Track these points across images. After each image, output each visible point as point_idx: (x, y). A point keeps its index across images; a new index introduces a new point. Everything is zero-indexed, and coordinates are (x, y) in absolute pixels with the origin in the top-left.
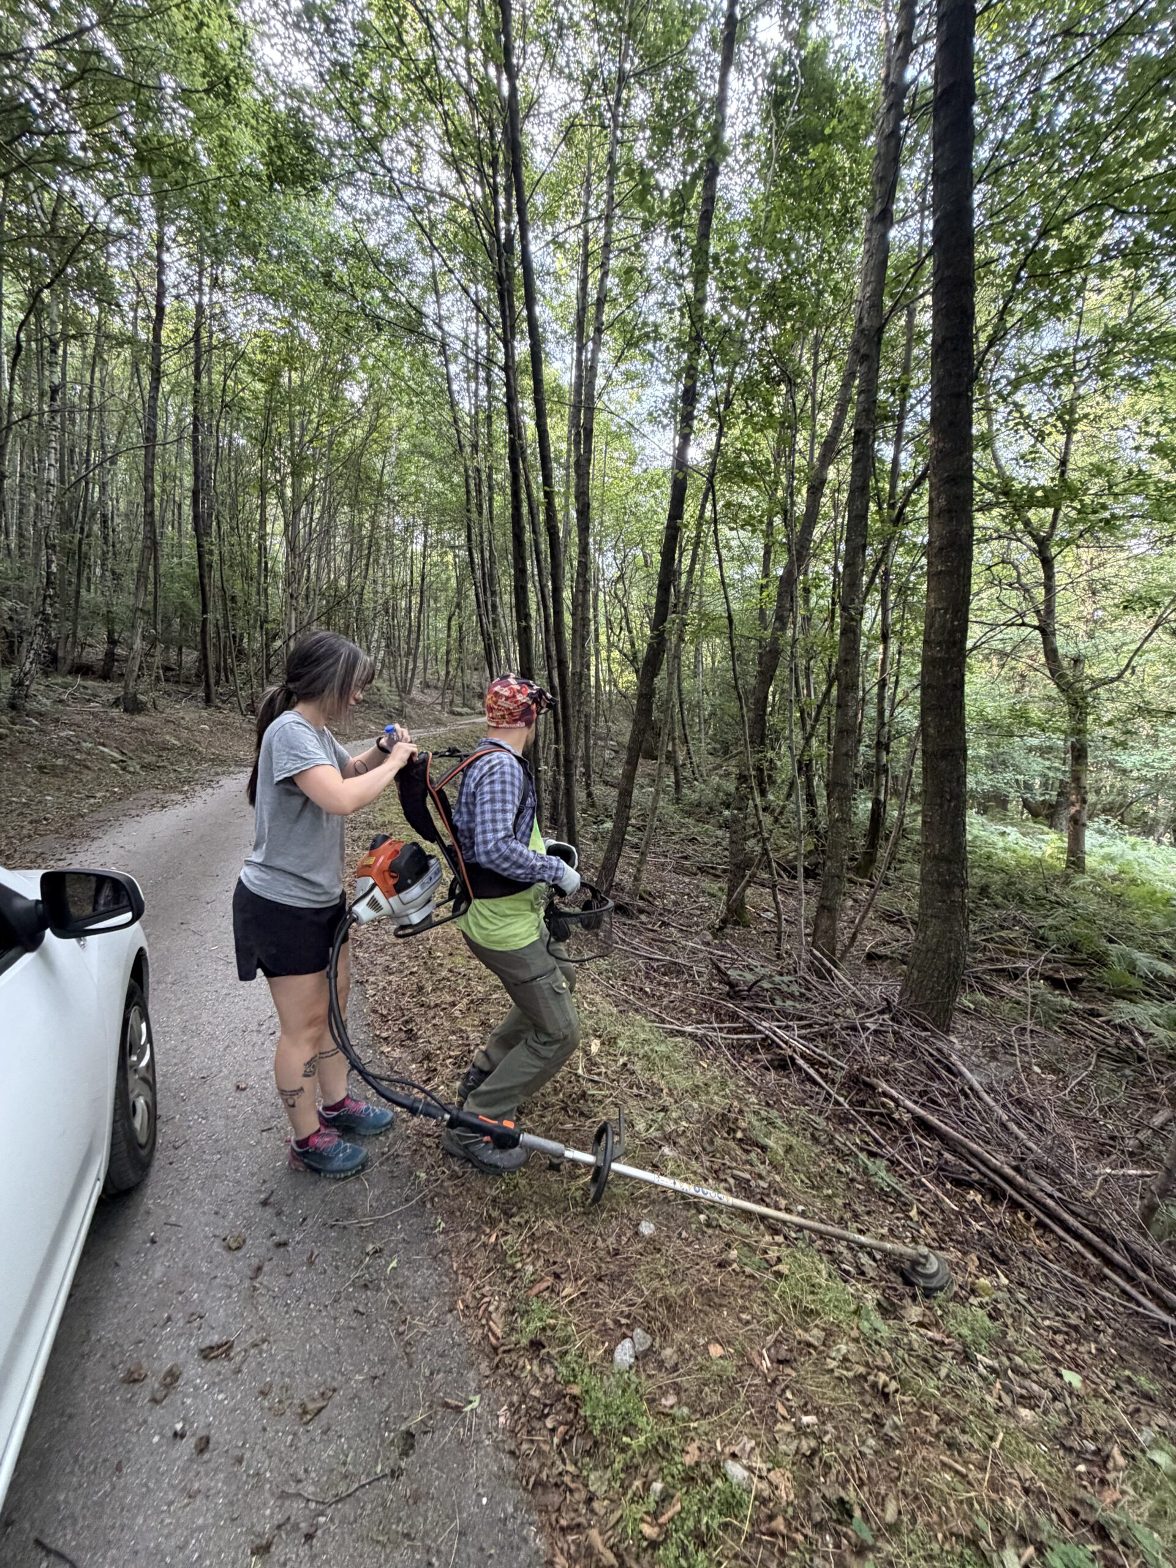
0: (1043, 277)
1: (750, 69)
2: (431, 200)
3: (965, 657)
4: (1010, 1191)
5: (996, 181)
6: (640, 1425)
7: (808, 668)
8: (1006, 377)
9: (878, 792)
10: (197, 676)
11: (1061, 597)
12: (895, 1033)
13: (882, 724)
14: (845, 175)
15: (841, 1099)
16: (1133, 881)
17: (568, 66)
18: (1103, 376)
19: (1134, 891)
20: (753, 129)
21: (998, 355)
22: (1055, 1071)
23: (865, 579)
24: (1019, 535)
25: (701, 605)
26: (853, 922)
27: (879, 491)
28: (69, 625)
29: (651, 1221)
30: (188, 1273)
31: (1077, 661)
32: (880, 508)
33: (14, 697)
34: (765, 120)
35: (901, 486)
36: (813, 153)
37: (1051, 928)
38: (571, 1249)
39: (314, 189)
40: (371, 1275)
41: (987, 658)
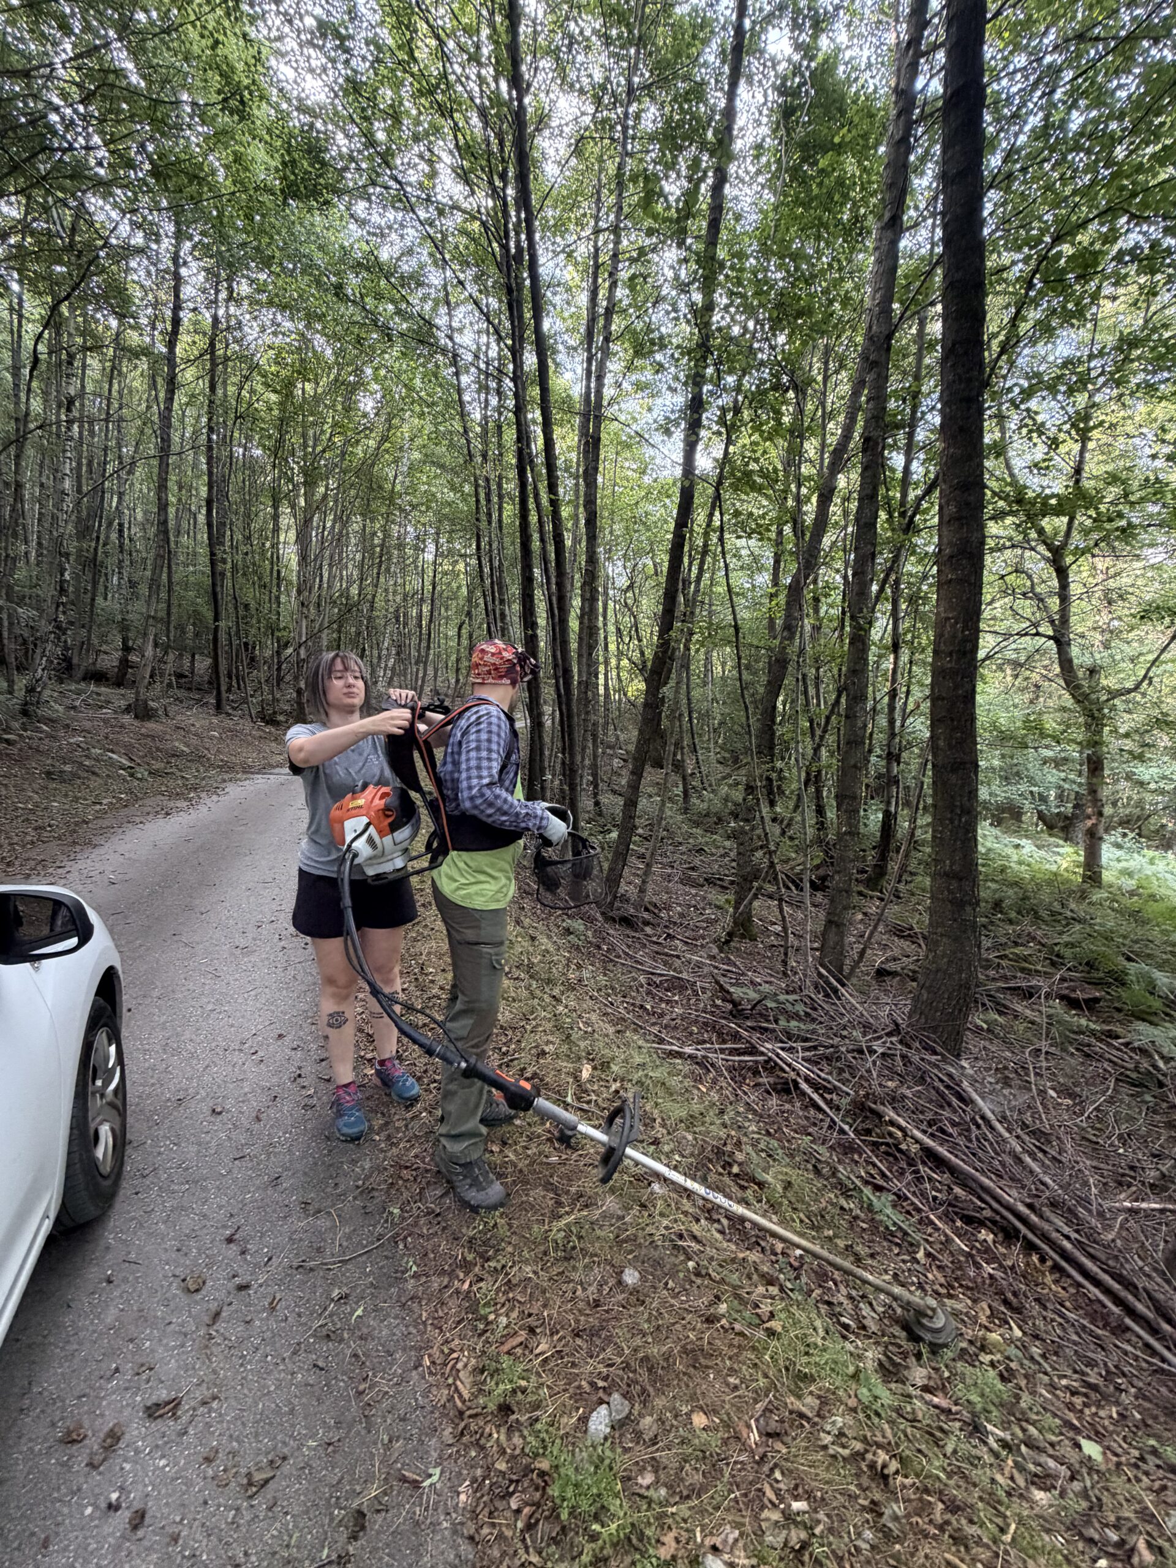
0: (1056, 282)
1: (760, 81)
2: (441, 213)
3: (976, 668)
4: (1024, 1230)
5: (1009, 187)
6: (612, 1508)
7: (817, 678)
8: (1020, 386)
9: (889, 803)
10: (210, 683)
11: (1075, 608)
12: (903, 1057)
13: (893, 735)
14: (855, 184)
15: (846, 1127)
16: (1152, 897)
17: (578, 81)
18: (1118, 384)
19: (1152, 908)
20: (763, 140)
21: (1012, 363)
22: (1072, 1095)
23: (875, 588)
24: (1033, 544)
25: (711, 613)
26: (862, 936)
27: (888, 500)
28: (84, 632)
29: (635, 1268)
30: (143, 1317)
31: (1093, 671)
32: (891, 516)
33: (26, 704)
34: (775, 131)
35: (912, 495)
36: (823, 163)
37: (1067, 945)
38: (548, 1299)
39: (327, 203)
40: (334, 1324)
41: (1000, 668)
